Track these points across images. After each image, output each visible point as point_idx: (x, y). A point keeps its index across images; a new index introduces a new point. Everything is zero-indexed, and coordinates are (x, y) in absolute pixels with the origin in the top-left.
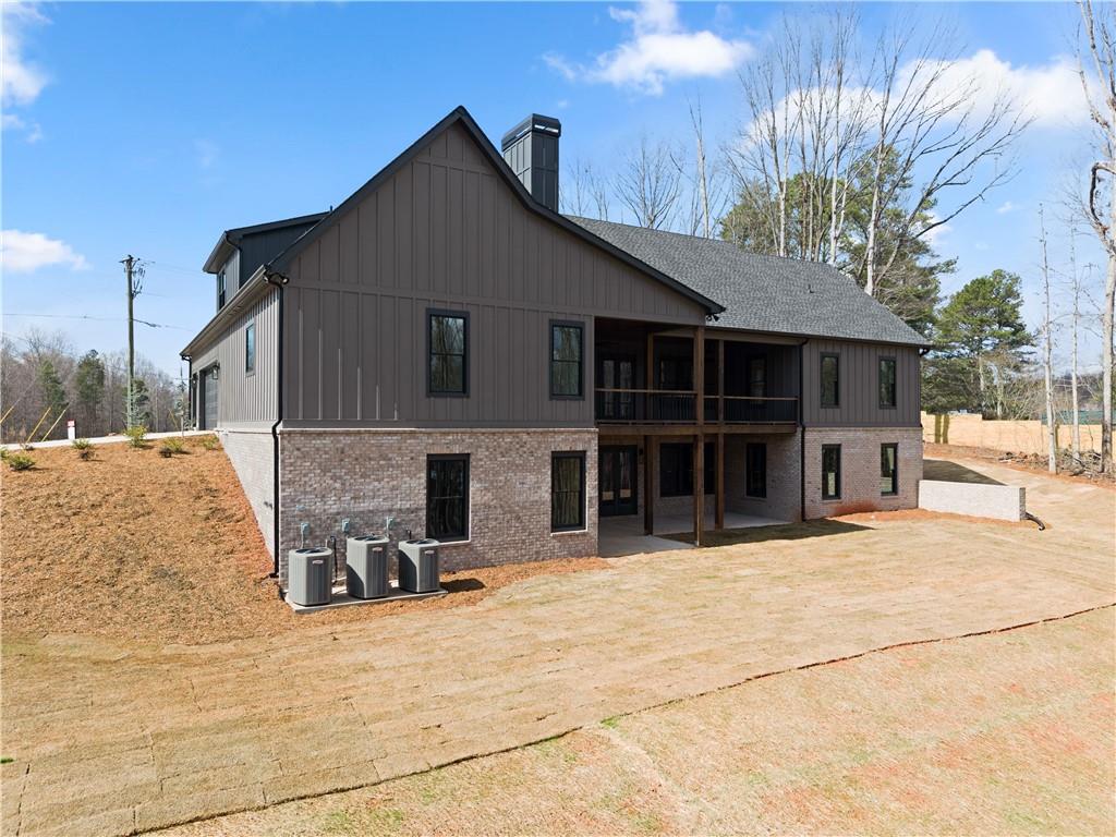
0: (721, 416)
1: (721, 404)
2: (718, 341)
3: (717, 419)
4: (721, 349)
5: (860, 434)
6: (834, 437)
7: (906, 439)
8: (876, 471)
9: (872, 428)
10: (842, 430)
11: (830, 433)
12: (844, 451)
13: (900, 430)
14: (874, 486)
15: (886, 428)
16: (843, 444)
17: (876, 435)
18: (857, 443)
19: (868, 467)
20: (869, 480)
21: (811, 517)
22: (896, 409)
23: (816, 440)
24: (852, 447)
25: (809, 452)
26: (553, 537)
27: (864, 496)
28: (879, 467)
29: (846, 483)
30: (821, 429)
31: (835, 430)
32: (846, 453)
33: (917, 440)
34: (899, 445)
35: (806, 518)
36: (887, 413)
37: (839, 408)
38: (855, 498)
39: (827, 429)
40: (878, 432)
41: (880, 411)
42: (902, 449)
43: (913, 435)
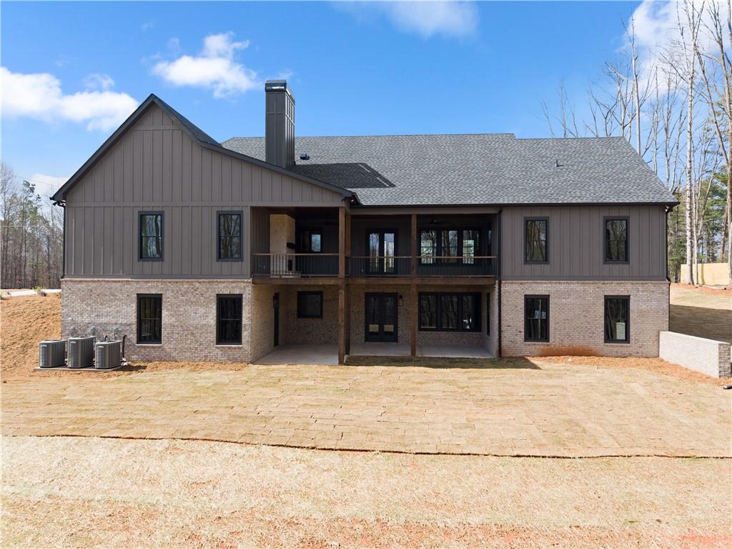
6: (540, 289)
7: (643, 291)
8: (596, 320)
9: (591, 282)
10: (550, 283)
11: (534, 285)
12: (551, 301)
13: (632, 284)
14: (594, 333)
15: (610, 282)
16: (551, 295)
17: (598, 288)
18: (570, 295)
19: (585, 316)
20: (586, 327)
21: (511, 354)
22: (629, 264)
23: (517, 291)
24: (564, 298)
25: (508, 301)
26: (216, 348)
27: (579, 342)
28: (601, 317)
29: (555, 329)
30: (522, 282)
31: (540, 283)
32: (556, 303)
33: (660, 293)
34: (631, 297)
35: (503, 355)
36: (616, 268)
37: (549, 263)
38: (567, 343)
39: (530, 282)
40: (600, 285)
41: (605, 266)
42: (635, 301)
43: (652, 288)
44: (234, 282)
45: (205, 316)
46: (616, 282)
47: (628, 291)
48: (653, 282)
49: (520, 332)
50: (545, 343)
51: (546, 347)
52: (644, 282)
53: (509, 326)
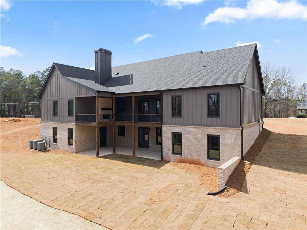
0: (133, 120)
1: (133, 117)
2: (132, 97)
3: (132, 121)
4: (133, 99)
5: (193, 129)
6: (178, 129)
7: (227, 133)
8: (203, 147)
9: (200, 127)
10: (182, 127)
11: (175, 127)
12: (183, 136)
13: (221, 129)
14: (202, 154)
15: (209, 127)
16: (182, 133)
17: (204, 130)
18: (190, 133)
19: (198, 144)
20: (198, 150)
21: (166, 160)
22: (220, 118)
23: (168, 130)
24: (188, 135)
25: (165, 135)
26: (68, 146)
27: (195, 157)
28: (205, 145)
29: (184, 150)
30: (170, 126)
31: (178, 127)
32: (184, 137)
33: (236, 135)
34: (221, 136)
35: (163, 160)
36: (214, 120)
37: (182, 117)
38: (189, 157)
39: (173, 126)
40: (205, 129)
41: (207, 119)
42: (222, 138)
43: (232, 132)
44: (71, 124)
45: (65, 135)
46: (212, 127)
47: (219, 133)
48: (232, 128)
49: (170, 149)
50: (180, 156)
51: (181, 158)
52: (227, 128)
53: (165, 146)
